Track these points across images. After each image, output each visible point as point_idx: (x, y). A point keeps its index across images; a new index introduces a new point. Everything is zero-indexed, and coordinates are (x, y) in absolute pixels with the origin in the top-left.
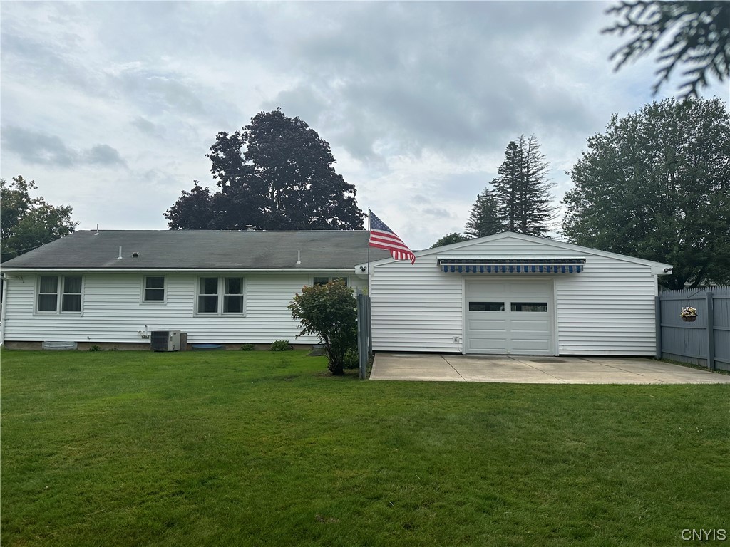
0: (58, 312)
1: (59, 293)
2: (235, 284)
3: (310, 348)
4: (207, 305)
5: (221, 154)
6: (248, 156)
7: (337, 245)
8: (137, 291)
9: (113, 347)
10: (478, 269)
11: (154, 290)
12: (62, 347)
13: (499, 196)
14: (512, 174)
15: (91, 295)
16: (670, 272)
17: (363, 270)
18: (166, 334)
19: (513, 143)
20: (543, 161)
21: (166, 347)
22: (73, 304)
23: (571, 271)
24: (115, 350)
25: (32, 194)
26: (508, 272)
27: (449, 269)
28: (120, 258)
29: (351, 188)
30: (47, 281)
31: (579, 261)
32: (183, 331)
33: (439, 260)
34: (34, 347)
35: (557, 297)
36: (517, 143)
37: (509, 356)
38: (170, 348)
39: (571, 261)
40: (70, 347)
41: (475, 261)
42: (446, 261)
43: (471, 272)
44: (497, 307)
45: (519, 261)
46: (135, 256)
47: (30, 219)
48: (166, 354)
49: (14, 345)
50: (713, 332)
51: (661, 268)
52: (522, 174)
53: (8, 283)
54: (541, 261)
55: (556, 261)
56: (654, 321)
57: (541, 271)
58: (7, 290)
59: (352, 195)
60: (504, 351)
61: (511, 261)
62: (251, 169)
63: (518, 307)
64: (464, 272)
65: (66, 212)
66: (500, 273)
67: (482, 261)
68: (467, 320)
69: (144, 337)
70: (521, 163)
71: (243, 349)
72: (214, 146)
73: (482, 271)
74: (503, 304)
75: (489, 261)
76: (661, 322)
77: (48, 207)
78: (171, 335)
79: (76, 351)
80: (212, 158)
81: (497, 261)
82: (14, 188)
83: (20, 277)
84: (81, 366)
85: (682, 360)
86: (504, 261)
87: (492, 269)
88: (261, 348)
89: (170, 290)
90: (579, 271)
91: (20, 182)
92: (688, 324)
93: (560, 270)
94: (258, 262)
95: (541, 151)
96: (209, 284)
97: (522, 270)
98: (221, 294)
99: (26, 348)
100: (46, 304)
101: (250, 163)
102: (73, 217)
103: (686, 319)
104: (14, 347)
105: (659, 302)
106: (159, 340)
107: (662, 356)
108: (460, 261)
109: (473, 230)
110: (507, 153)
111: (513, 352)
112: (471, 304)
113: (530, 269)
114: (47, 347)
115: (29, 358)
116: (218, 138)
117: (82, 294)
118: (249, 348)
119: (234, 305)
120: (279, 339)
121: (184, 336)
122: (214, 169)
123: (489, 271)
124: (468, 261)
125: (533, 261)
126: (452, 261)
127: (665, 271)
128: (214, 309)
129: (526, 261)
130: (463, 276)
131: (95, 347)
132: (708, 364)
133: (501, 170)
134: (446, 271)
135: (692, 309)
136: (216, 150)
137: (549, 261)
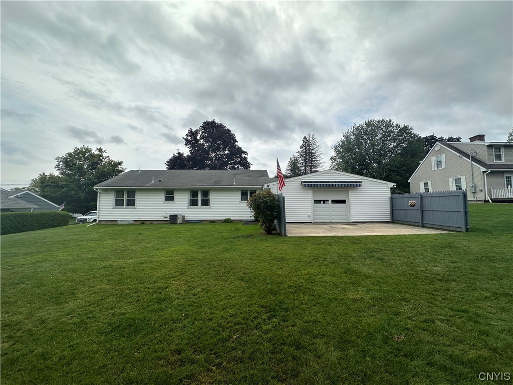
0: (124, 207)
1: (124, 198)
2: (206, 193)
3: (240, 221)
4: (194, 203)
5: (189, 138)
6: (201, 139)
7: (249, 176)
8: (161, 197)
9: (151, 222)
10: (319, 186)
11: (170, 196)
12: (127, 223)
13: (300, 158)
14: (305, 149)
15: (139, 199)
16: (395, 186)
17: (268, 186)
18: (177, 216)
19: (305, 137)
20: (318, 144)
21: (177, 221)
22: (131, 203)
23: (357, 186)
24: (152, 223)
25: (105, 155)
26: (331, 186)
27: (307, 185)
28: (153, 182)
29: (245, 153)
30: (119, 192)
31: (360, 182)
32: (183, 214)
33: (302, 182)
34: (113, 223)
35: (350, 197)
36: (307, 137)
37: (331, 223)
38: (178, 222)
39: (356, 182)
40: (130, 222)
41: (317, 182)
42: (305, 182)
43: (316, 187)
44: (324, 202)
45: (335, 182)
46: (160, 181)
47: (104, 166)
48: (177, 225)
49: (104, 222)
50: (422, 211)
51: (392, 185)
52: (309, 150)
53: (100, 193)
54: (344, 182)
55: (351, 182)
56: (389, 207)
57: (345, 186)
58: (100, 197)
59: (246, 156)
60: (329, 221)
61: (332, 182)
62: (203, 145)
63: (334, 202)
64: (313, 187)
65: (120, 163)
66: (328, 187)
67: (320, 182)
68: (314, 207)
69: (165, 218)
70: (309, 145)
71: (210, 222)
72: (187, 135)
73: (320, 186)
74: (328, 201)
75: (323, 182)
76: (392, 207)
77: (112, 161)
78: (179, 216)
79: (133, 224)
80: (185, 139)
81: (326, 182)
82: (97, 153)
83: (106, 191)
84: (143, 232)
85: (404, 223)
86: (329, 182)
87: (325, 185)
88: (218, 222)
89: (177, 196)
90: (360, 186)
91: (100, 150)
92: (412, 208)
93: (352, 186)
94: (216, 183)
95: (317, 140)
96: (194, 193)
97: (337, 186)
98: (200, 197)
99: (109, 223)
100: (119, 203)
101: (202, 141)
102: (124, 166)
103: (411, 205)
104: (103, 223)
105: (392, 199)
106: (174, 218)
107: (394, 221)
108: (311, 182)
109: (288, 172)
110: (303, 141)
111: (333, 221)
112: (315, 201)
113: (340, 185)
114: (120, 223)
115: (114, 228)
116: (189, 131)
117: (136, 198)
118: (213, 222)
119: (206, 203)
120: (226, 218)
121: (184, 217)
122: (186, 144)
123: (323, 186)
124: (314, 182)
125: (341, 182)
126: (308, 182)
127: (394, 186)
128: (197, 205)
129: (338, 182)
130: (312, 189)
131: (143, 223)
132: (420, 225)
133: (301, 147)
134: (305, 186)
135: (414, 201)
136: (188, 136)
137: (348, 182)
